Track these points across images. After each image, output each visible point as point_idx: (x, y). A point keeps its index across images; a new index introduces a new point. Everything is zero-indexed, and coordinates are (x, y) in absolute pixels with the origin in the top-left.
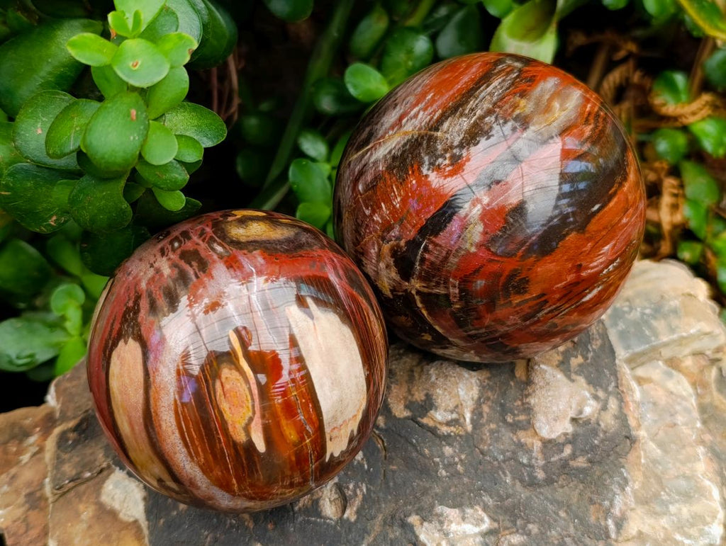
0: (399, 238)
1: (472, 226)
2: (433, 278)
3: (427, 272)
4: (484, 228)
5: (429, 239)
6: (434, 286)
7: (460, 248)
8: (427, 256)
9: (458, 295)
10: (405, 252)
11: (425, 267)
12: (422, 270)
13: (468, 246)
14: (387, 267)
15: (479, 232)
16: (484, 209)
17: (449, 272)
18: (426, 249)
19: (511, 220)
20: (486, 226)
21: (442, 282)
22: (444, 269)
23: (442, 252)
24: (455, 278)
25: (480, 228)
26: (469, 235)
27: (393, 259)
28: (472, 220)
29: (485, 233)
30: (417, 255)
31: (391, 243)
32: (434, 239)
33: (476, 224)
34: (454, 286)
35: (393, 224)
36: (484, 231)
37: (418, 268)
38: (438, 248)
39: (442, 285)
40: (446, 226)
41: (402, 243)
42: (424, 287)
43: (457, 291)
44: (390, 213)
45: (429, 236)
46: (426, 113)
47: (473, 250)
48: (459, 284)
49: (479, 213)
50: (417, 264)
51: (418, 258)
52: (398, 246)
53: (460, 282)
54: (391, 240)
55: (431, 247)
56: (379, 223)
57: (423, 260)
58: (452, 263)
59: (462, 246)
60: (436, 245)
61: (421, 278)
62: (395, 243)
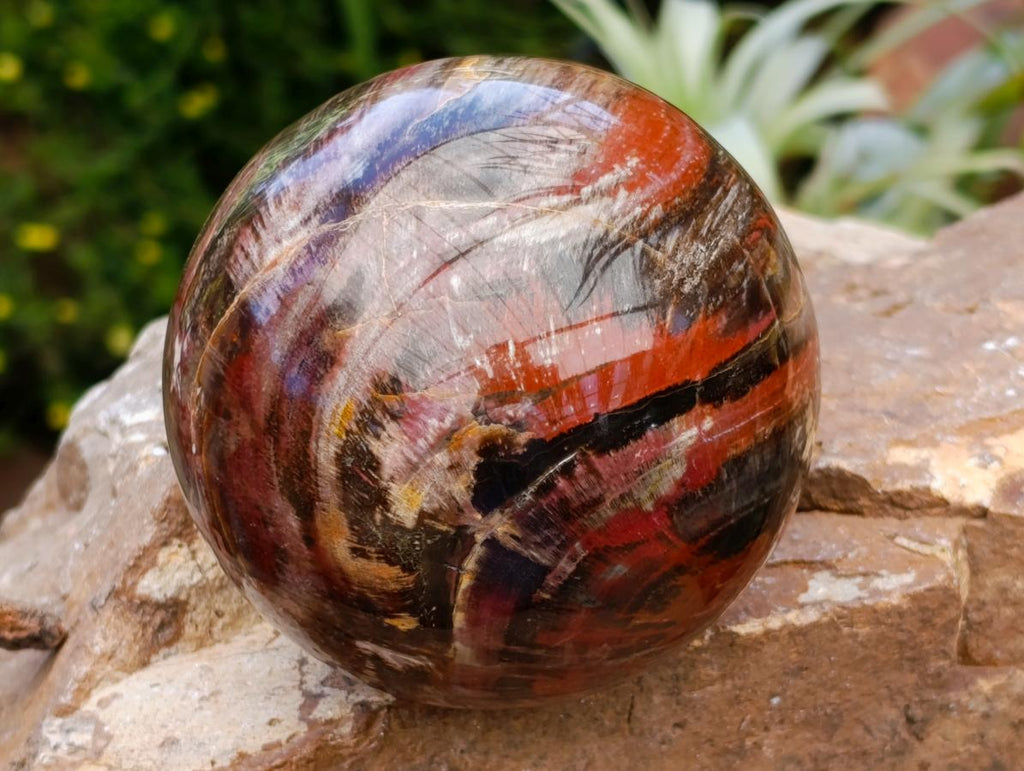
0: (517, 424)
1: (669, 461)
2: (547, 528)
3: (542, 514)
4: (684, 475)
5: (583, 454)
6: (535, 543)
7: (630, 494)
8: (561, 483)
9: (566, 576)
10: (517, 456)
11: (544, 502)
12: (531, 505)
13: (644, 495)
14: (451, 467)
15: (674, 478)
16: (700, 438)
17: (583, 529)
18: (568, 471)
19: (725, 476)
20: (690, 471)
21: (558, 542)
22: (580, 521)
23: (594, 489)
24: (587, 544)
25: (678, 471)
26: (655, 477)
27: (477, 459)
28: (674, 451)
29: (681, 484)
30: (541, 473)
31: (494, 427)
32: (593, 458)
33: (677, 461)
34: (572, 559)
35: (521, 393)
36: (682, 479)
37: (529, 497)
38: (592, 477)
39: (554, 548)
40: (626, 443)
41: (523, 438)
42: (513, 536)
43: (570, 569)
44: (522, 369)
45: (587, 448)
46: (633, 198)
47: (649, 506)
48: (585, 559)
49: (690, 442)
50: (532, 489)
51: (541, 479)
52: (508, 440)
53: (589, 555)
54: (498, 422)
55: (579, 469)
56: (486, 377)
57: (548, 487)
58: (600, 516)
59: (635, 492)
60: (592, 469)
61: (519, 519)
62: (505, 431)
